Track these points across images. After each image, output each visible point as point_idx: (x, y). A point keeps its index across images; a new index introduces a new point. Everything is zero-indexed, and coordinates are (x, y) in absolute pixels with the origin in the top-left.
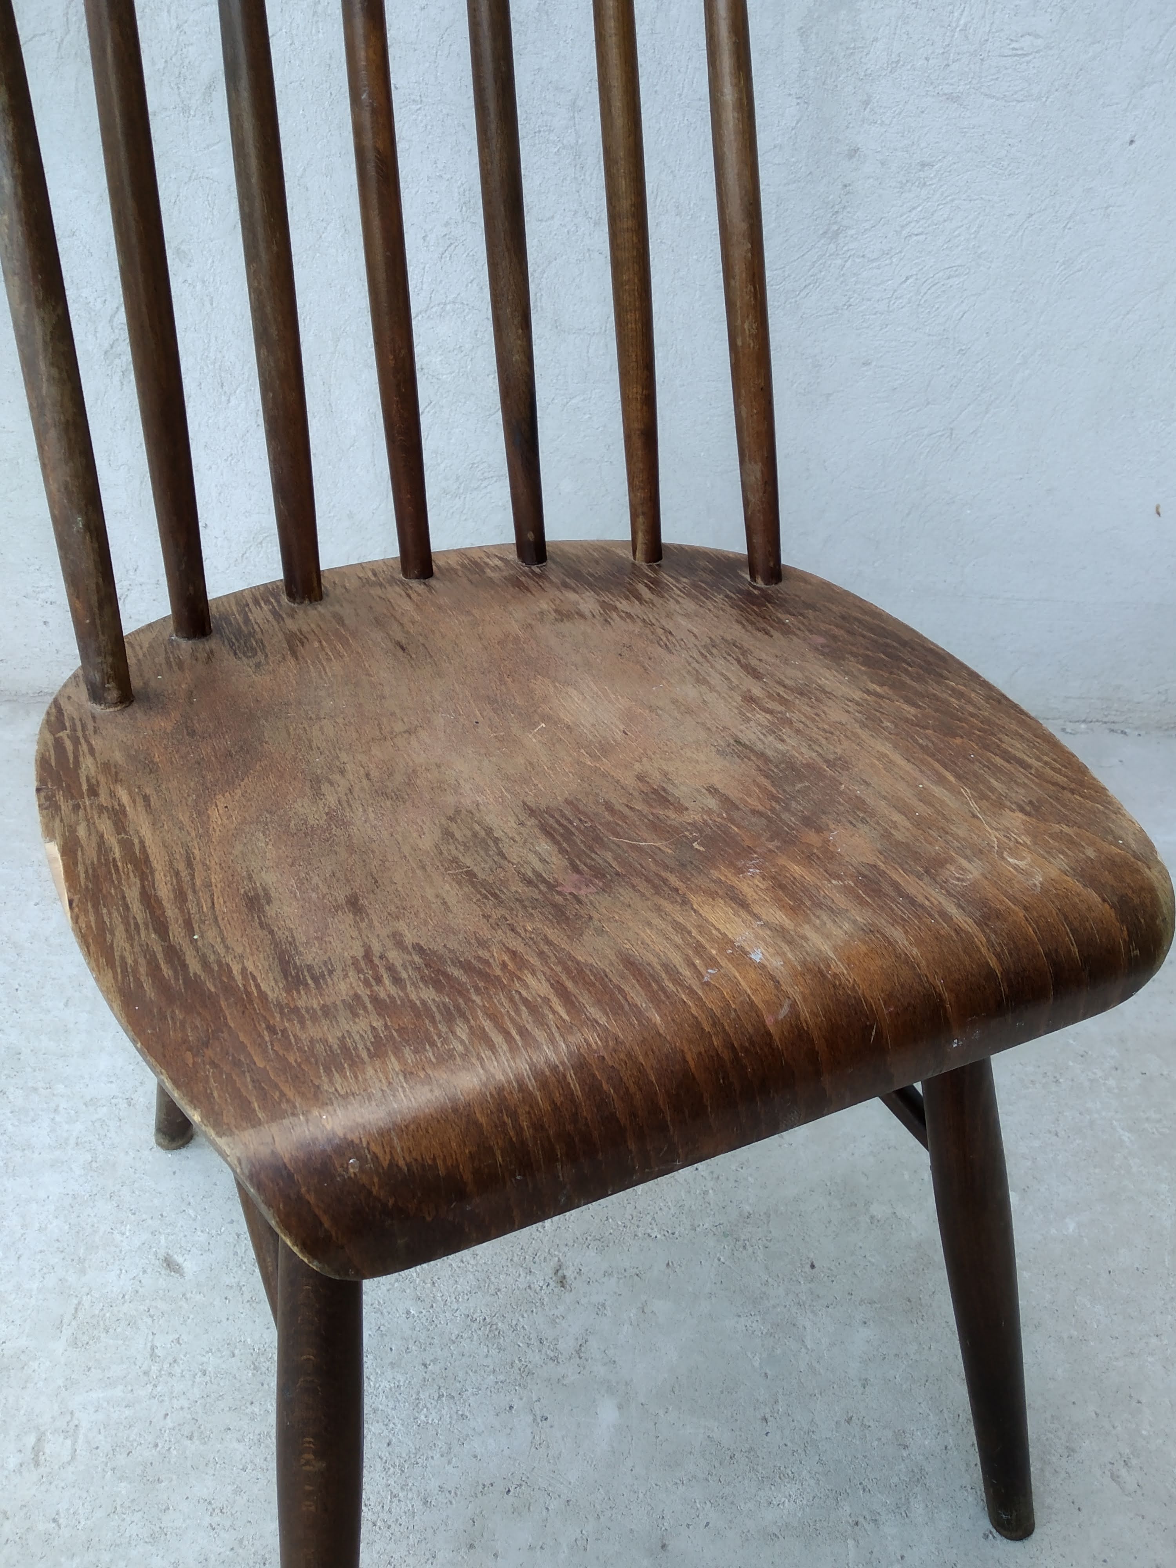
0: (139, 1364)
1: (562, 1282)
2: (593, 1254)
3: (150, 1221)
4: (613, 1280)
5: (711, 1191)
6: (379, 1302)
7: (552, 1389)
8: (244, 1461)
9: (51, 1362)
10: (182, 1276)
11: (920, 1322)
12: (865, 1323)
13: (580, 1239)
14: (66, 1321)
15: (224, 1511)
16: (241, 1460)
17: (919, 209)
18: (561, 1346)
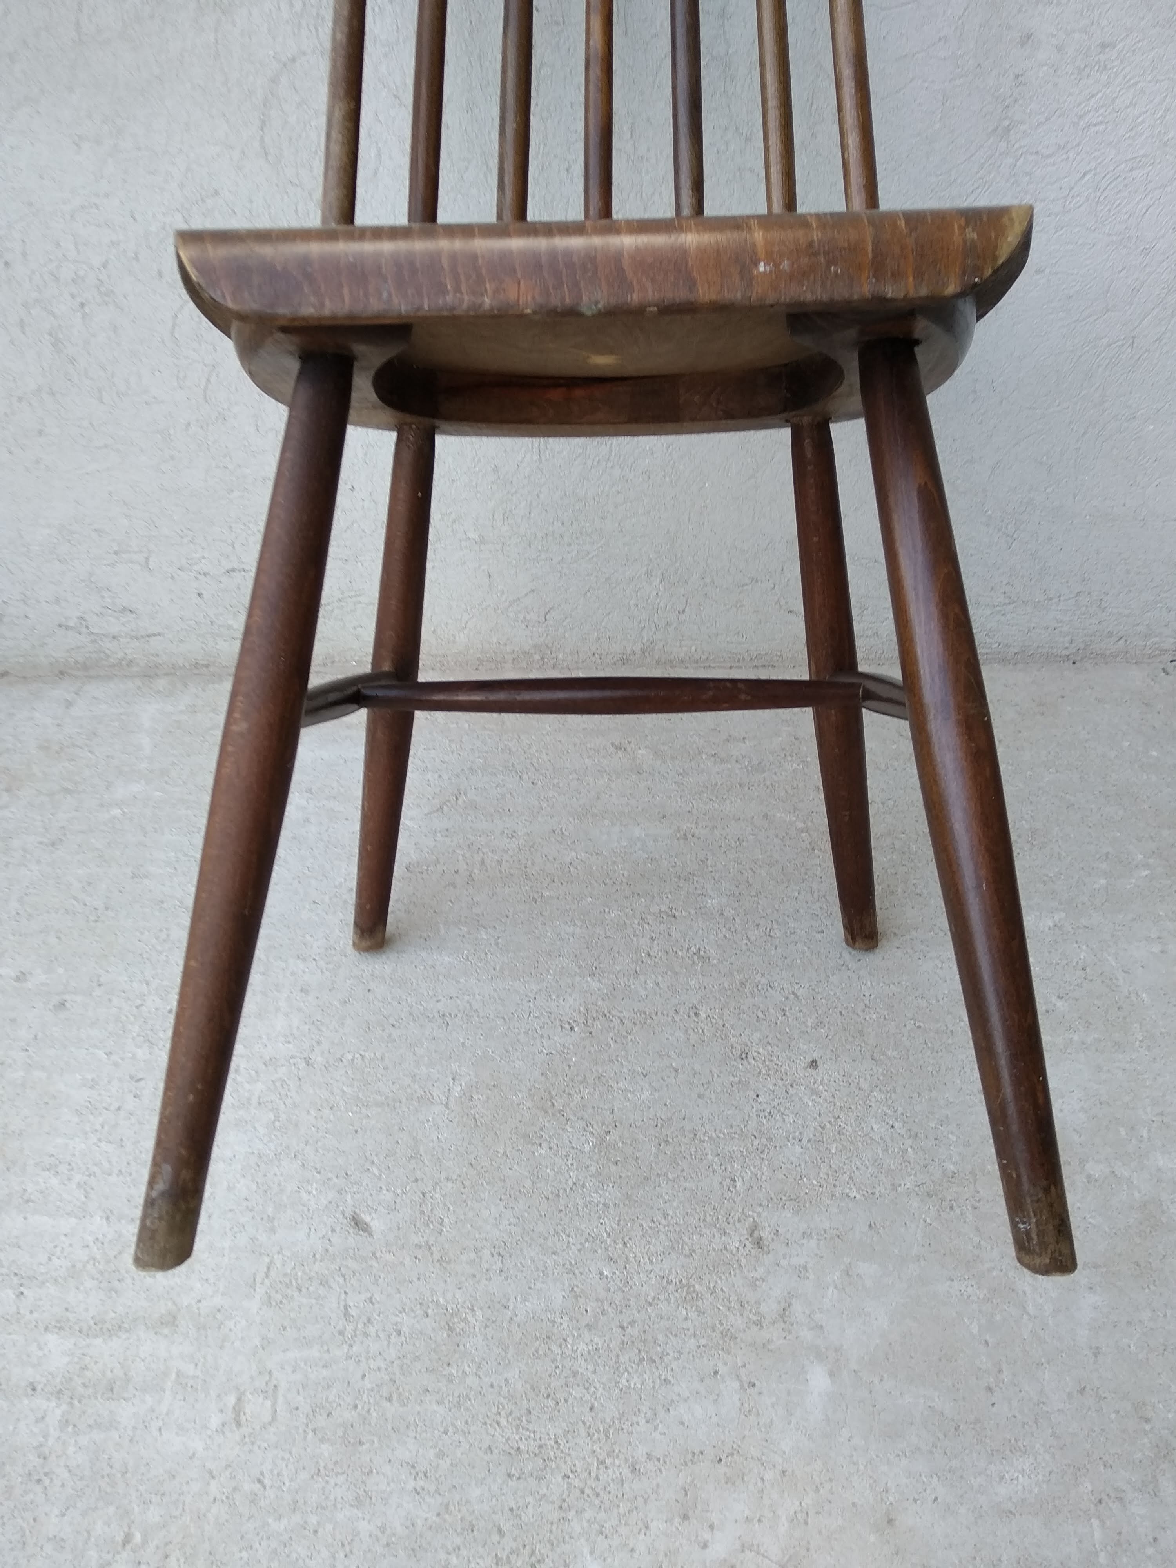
0: (333, 1323)
1: (759, 1243)
2: (789, 1215)
3: (335, 1180)
4: (813, 1243)
5: (909, 1149)
6: (571, 1263)
7: (757, 1355)
8: (444, 1424)
9: (247, 1321)
10: (371, 1235)
11: (1152, 1287)
12: (1091, 1288)
13: (774, 1198)
14: (258, 1280)
15: (428, 1474)
16: (442, 1422)
17: (1100, 95)
18: (764, 1309)
